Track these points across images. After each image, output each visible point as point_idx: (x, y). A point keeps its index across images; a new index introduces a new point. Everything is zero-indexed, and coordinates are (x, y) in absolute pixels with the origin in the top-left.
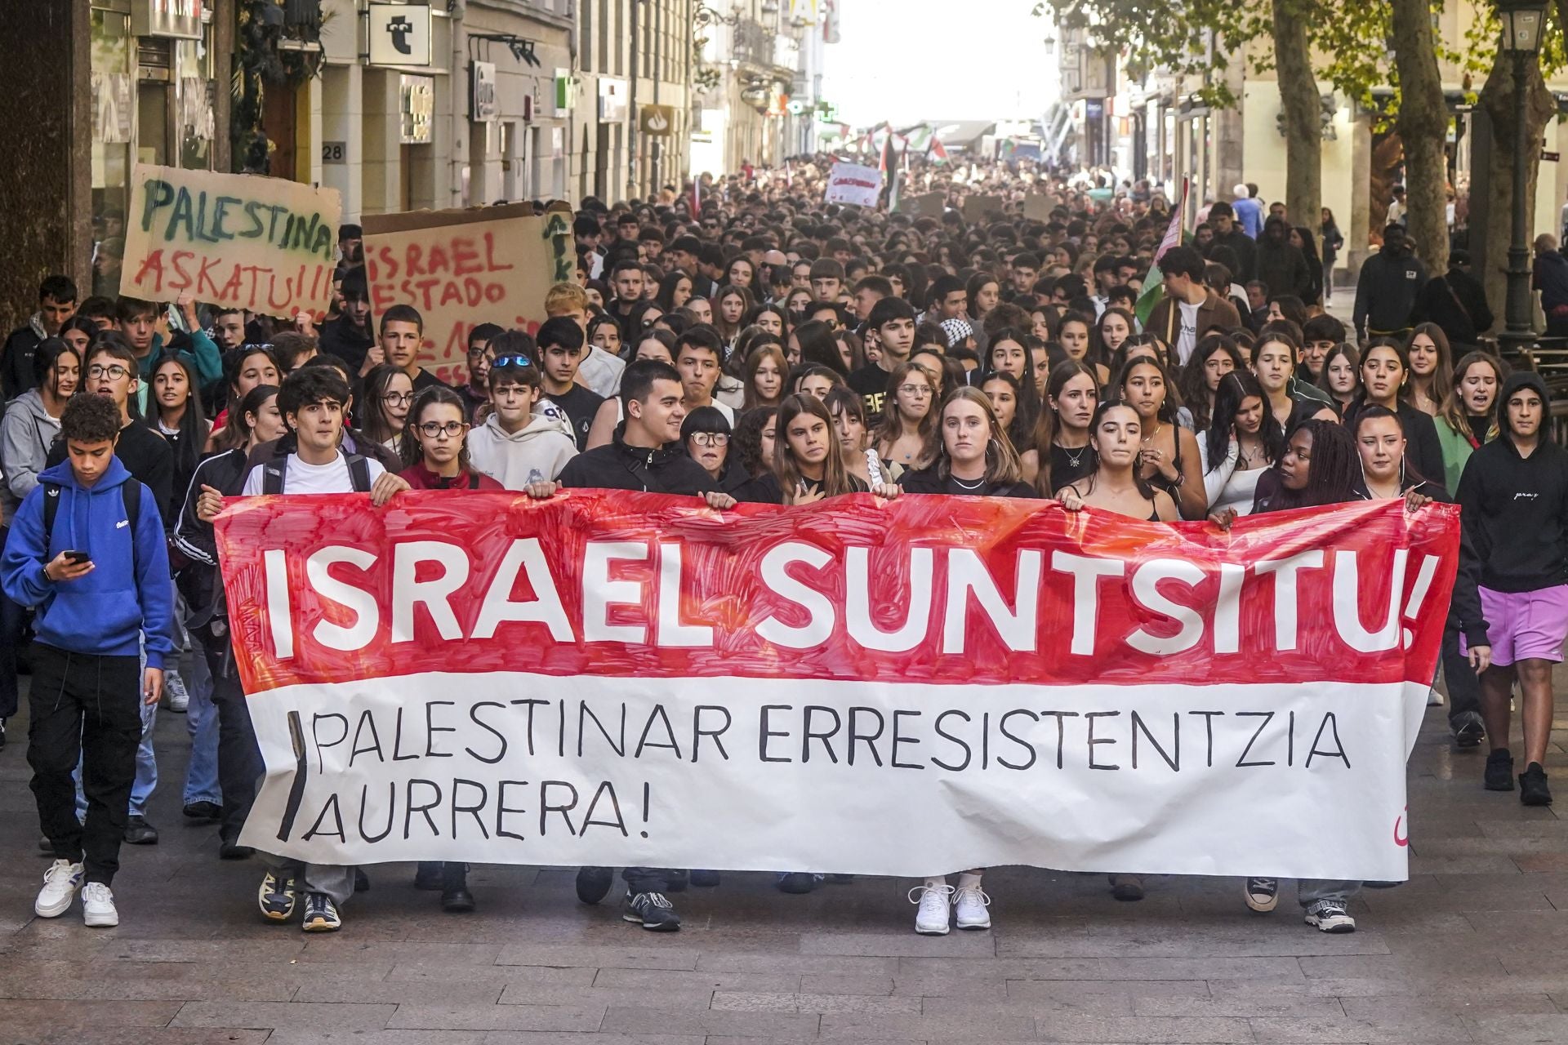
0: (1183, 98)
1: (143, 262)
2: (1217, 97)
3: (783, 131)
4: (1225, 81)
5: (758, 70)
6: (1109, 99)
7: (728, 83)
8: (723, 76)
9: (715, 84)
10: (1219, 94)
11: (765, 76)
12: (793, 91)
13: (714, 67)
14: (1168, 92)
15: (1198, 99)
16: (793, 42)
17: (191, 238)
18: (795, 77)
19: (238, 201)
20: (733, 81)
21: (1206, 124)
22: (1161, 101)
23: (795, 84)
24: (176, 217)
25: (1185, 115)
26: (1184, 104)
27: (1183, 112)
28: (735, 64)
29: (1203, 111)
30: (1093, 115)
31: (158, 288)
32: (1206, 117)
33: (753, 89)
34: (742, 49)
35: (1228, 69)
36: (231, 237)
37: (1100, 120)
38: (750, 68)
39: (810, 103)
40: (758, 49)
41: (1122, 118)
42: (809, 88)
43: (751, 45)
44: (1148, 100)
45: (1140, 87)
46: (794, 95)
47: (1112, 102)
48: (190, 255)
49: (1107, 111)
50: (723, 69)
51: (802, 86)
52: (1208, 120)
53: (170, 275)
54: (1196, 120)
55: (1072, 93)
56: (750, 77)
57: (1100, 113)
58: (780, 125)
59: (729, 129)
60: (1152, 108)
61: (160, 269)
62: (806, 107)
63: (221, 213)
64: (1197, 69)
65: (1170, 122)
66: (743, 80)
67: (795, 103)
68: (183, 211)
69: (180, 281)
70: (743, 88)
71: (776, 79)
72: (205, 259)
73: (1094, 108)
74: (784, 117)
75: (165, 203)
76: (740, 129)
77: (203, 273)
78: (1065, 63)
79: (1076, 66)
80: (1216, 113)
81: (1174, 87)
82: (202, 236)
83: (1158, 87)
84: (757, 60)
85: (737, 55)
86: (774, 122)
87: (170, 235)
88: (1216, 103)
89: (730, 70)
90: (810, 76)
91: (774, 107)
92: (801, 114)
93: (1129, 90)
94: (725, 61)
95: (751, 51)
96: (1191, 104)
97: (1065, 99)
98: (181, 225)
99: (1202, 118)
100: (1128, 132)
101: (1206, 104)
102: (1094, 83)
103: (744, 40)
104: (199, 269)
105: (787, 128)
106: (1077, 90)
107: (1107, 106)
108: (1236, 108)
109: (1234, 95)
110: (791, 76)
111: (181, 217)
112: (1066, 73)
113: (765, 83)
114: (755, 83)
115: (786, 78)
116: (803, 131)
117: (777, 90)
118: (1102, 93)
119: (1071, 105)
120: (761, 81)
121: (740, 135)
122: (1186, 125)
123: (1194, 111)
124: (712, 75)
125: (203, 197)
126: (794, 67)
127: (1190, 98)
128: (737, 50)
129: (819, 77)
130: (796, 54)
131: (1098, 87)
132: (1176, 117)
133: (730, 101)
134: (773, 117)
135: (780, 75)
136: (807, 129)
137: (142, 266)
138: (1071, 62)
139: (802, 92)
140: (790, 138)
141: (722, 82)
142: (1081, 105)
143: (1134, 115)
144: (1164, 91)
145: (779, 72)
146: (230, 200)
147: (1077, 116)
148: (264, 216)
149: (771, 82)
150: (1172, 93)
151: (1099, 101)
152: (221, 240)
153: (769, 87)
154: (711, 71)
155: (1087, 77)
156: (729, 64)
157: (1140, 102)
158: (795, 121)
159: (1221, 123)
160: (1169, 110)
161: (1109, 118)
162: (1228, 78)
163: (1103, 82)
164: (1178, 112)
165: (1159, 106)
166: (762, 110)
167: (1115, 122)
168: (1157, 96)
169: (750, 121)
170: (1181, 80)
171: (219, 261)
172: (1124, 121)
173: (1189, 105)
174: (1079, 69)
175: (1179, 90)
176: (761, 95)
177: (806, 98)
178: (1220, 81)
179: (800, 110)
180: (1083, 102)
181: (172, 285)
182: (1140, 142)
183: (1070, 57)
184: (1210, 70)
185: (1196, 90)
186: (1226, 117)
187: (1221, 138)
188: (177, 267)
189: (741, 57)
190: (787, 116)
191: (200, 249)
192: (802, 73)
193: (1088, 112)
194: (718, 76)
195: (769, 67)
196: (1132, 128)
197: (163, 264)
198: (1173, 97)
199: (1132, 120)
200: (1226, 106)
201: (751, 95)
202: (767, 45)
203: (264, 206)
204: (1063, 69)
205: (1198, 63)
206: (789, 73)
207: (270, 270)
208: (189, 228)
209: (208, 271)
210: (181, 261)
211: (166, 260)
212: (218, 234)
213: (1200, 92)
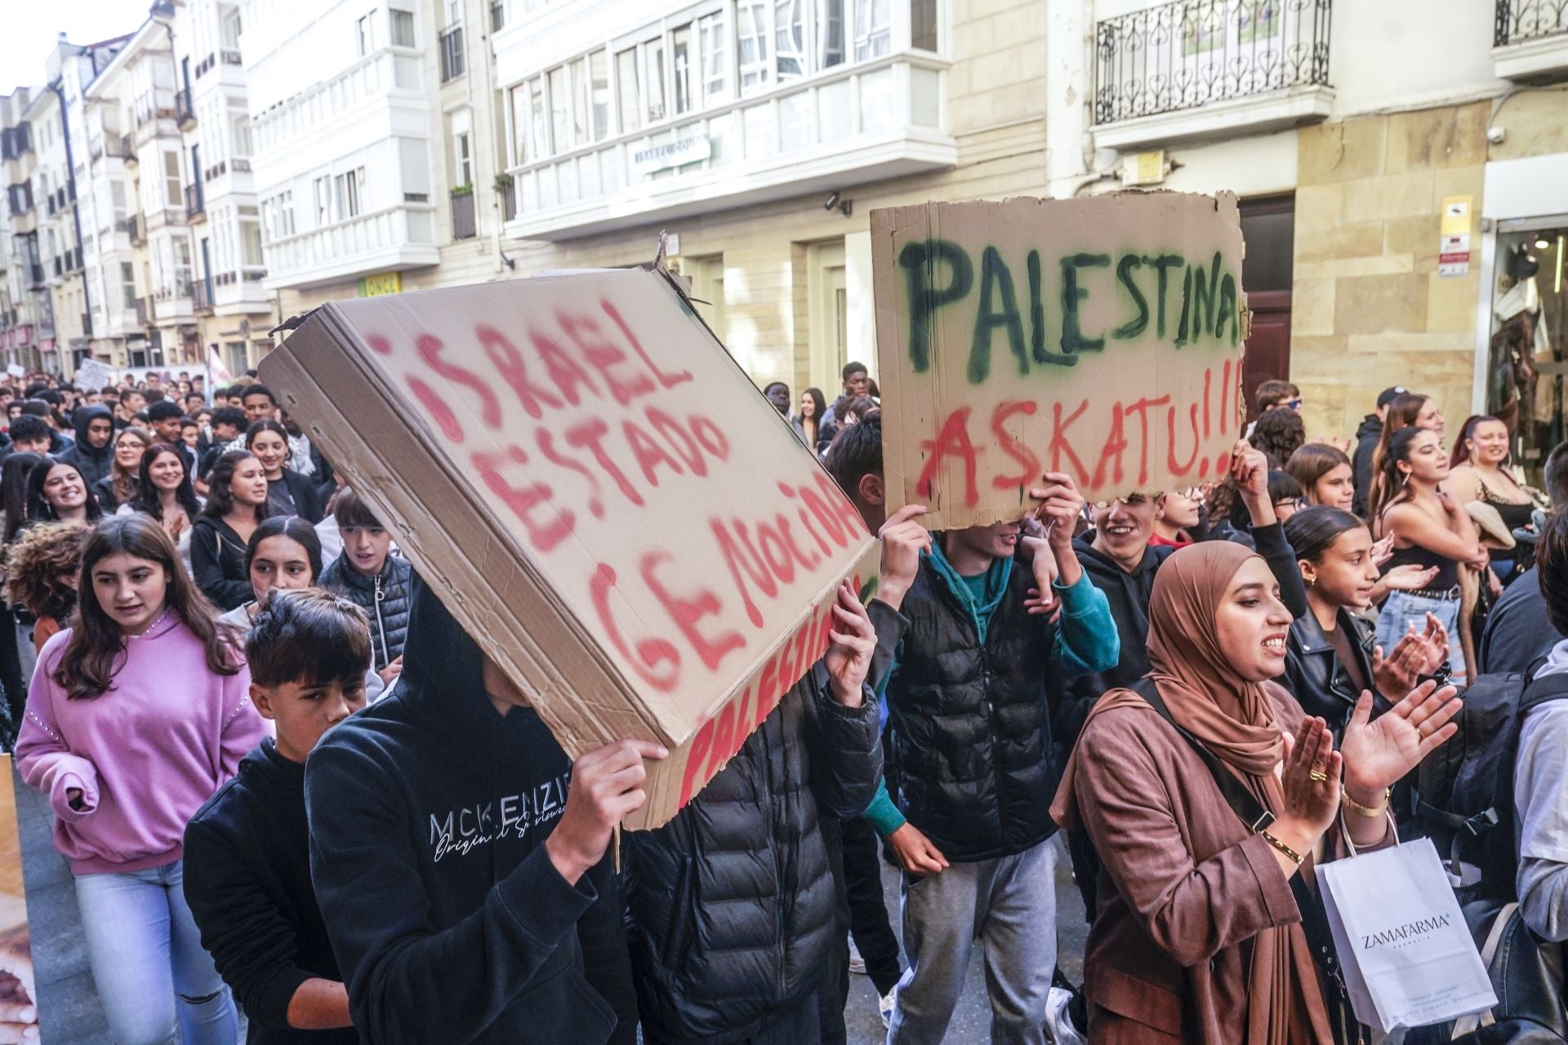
1: (927, 444)
17: (1024, 369)
19: (1101, 260)
24: (986, 322)
31: (972, 497)
36: (1097, 345)
48: (1028, 408)
53: (994, 462)
61: (969, 454)
63: (1071, 296)
68: (997, 307)
69: (1016, 470)
72: (1058, 408)
75: (958, 291)
77: (1059, 442)
82: (1041, 356)
87: (978, 371)
98: (1000, 338)
104: (1049, 436)
111: (997, 321)
125: (1033, 260)
137: (928, 454)
146: (1084, 260)
148: (1146, 278)
152: (1085, 359)
171: (1084, 406)
181: (1002, 483)
188: (1005, 441)
191: (1043, 386)
197: (975, 441)
203: (1145, 259)
207: (1166, 400)
208: (1017, 345)
209: (1067, 434)
210: (1011, 425)
211: (978, 431)
212: (1075, 344)
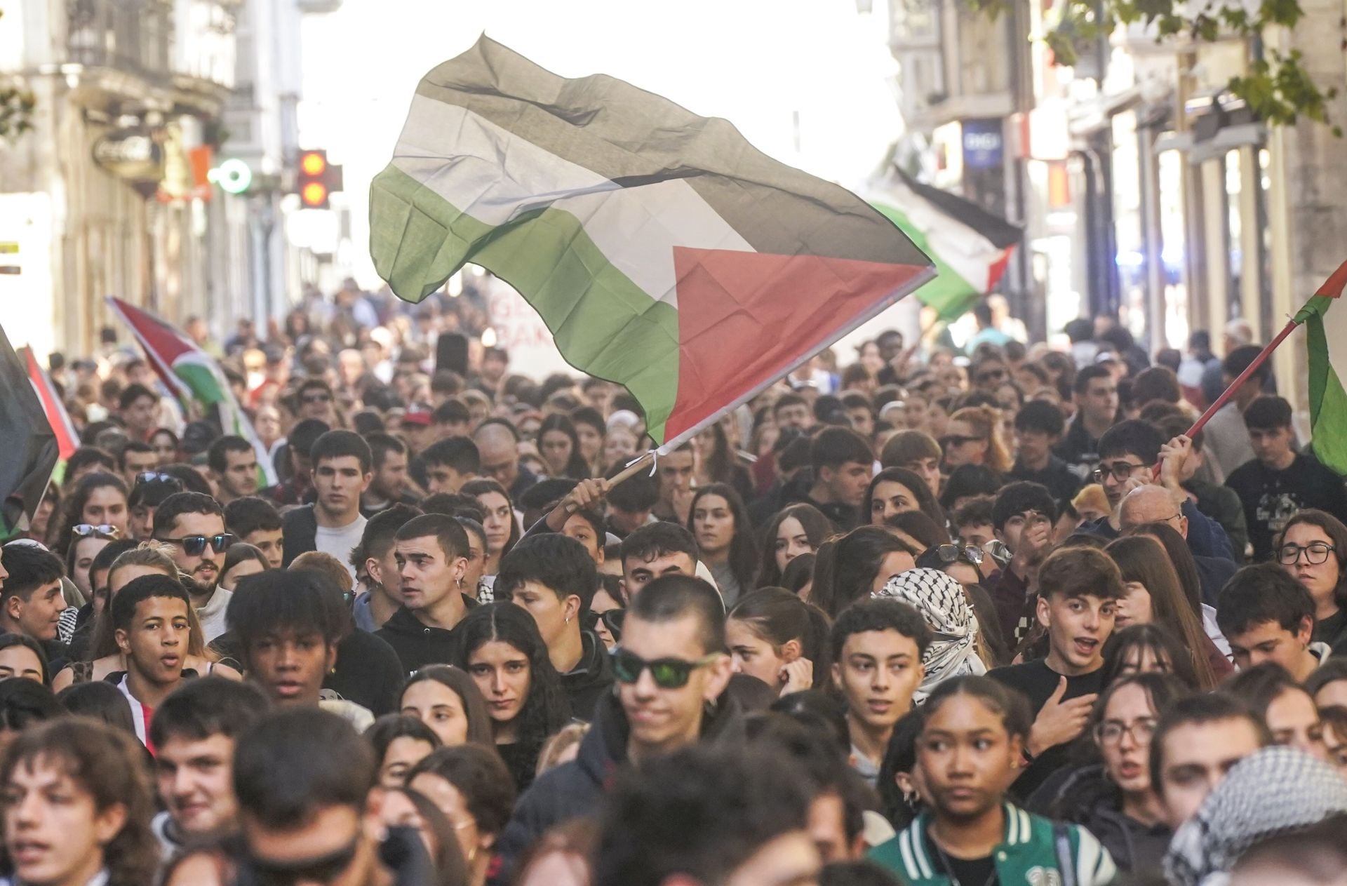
0: (1199, 103)
2: (1278, 96)
3: (206, 239)
4: (1297, 54)
5: (130, 87)
6: (1017, 118)
7: (57, 121)
8: (45, 103)
9: (23, 126)
10: (1282, 87)
11: (150, 103)
12: (226, 136)
13: (19, 82)
14: (1160, 93)
15: (1232, 102)
16: (218, 14)
18: (229, 100)
20: (71, 116)
21: (1257, 172)
22: (1146, 116)
23: (231, 119)
25: (1204, 148)
26: (1202, 118)
27: (1199, 139)
28: (73, 72)
29: (1249, 133)
30: (982, 159)
32: (1257, 148)
33: (119, 136)
34: (87, 37)
35: (1301, 22)
37: (997, 171)
38: (112, 82)
39: (269, 165)
40: (131, 33)
41: (1052, 163)
42: (267, 129)
43: (110, 26)
44: (1112, 113)
45: (1091, 83)
46: (229, 146)
47: (1025, 127)
49: (1014, 148)
50: (43, 89)
51: (247, 125)
52: (1264, 157)
54: (1233, 158)
55: (925, 107)
56: (114, 106)
57: (998, 153)
58: (198, 224)
59: (65, 239)
60: (1125, 128)
62: (259, 176)
64: (1224, 28)
65: (1171, 165)
66: (95, 114)
67: (231, 165)
70: (97, 132)
71: (179, 109)
73: (983, 142)
74: (207, 202)
76: (94, 236)
78: (902, 32)
79: (932, 39)
80: (1279, 134)
81: (1174, 78)
83: (1137, 80)
84: (128, 63)
85: (75, 53)
86: (182, 216)
88: (1275, 111)
89: (61, 90)
90: (266, 98)
91: (173, 180)
92: (247, 194)
93: (1066, 93)
94: (47, 68)
95: (110, 41)
96: (1220, 118)
97: (913, 124)
99: (1247, 151)
100: (1068, 199)
101: (1255, 115)
102: (980, 81)
103: (92, 12)
105: (217, 231)
106: (937, 99)
107: (1014, 136)
108: (1326, 120)
109: (1323, 90)
110: (218, 100)
112: (909, 58)
113: (154, 119)
114: (126, 121)
115: (206, 105)
116: (258, 237)
117: (186, 133)
118: (998, 105)
119: (929, 140)
120: (142, 114)
121: (94, 252)
122: (1210, 170)
123: (1225, 136)
124: (15, 102)
126: (225, 75)
127: (1216, 104)
128: (76, 39)
129: (290, 100)
130: (227, 45)
131: (989, 90)
132: (1184, 153)
133: (63, 169)
134: (178, 204)
135: (189, 99)
136: (268, 231)
138: (920, 31)
139: (248, 137)
140: (225, 257)
141: (42, 117)
142: (950, 136)
143: (1082, 154)
144: (1151, 91)
145: (187, 91)
147: (942, 165)
149: (167, 116)
150: (1169, 94)
151: (993, 125)
153: (161, 128)
154: (13, 93)
155: (963, 66)
156: (59, 75)
157: (1094, 119)
158: (237, 213)
159: (1295, 160)
160: (1167, 136)
161: (1019, 166)
162: (1308, 49)
163: (1001, 74)
164: (1187, 139)
165: (1140, 127)
166: (147, 188)
167: (1037, 174)
168: (1133, 102)
169: (119, 215)
170: (1191, 59)
172: (1058, 174)
173: (1214, 121)
174: (941, 48)
175: (1189, 83)
176: (137, 149)
177: (260, 154)
178: (1286, 55)
179: (244, 183)
180: (955, 128)
182: (1099, 222)
183: (920, 19)
184: (1258, 28)
185: (1225, 82)
186: (1306, 145)
187: (1296, 198)
189: (88, 57)
190: (214, 202)
192: (246, 91)
193: (968, 154)
194: (28, 105)
195: (160, 78)
196: (1078, 185)
198: (1174, 102)
199: (1077, 166)
200: (1302, 119)
201: (114, 150)
202: (152, 23)
204: (899, 49)
205: (1225, 12)
206: (215, 91)
213: (1235, 86)
